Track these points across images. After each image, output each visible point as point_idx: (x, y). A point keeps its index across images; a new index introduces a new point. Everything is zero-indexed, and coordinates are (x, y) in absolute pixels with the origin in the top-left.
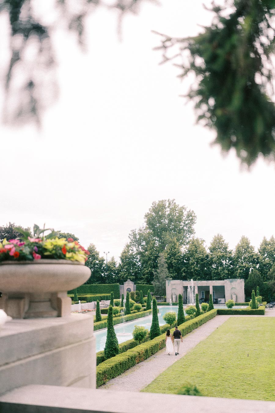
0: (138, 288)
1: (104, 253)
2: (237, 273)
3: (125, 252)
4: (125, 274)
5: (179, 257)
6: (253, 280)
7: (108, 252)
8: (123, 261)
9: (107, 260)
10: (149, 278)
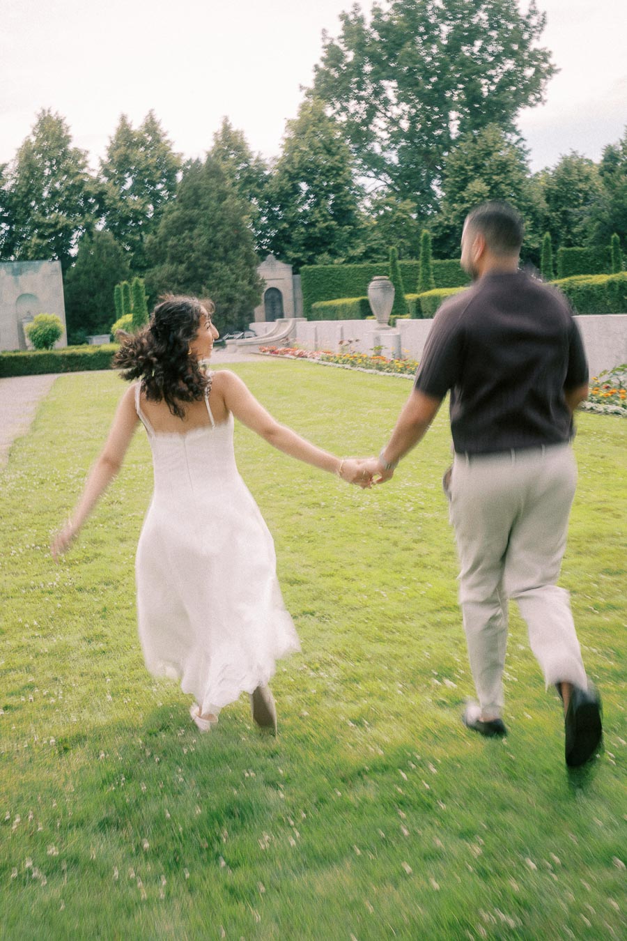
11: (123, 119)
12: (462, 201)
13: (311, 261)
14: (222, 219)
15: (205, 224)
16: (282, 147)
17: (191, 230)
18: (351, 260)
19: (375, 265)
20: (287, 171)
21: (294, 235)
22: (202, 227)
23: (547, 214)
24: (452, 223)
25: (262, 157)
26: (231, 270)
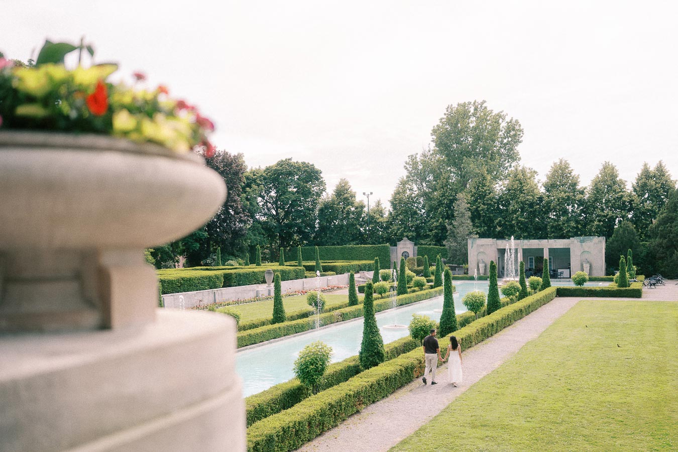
0: (420, 252)
1: (364, 194)
2: (593, 226)
3: (398, 193)
4: (398, 229)
5: (492, 201)
6: (622, 238)
7: (369, 194)
8: (395, 208)
9: (370, 205)
10: (440, 235)
17: (671, 223)
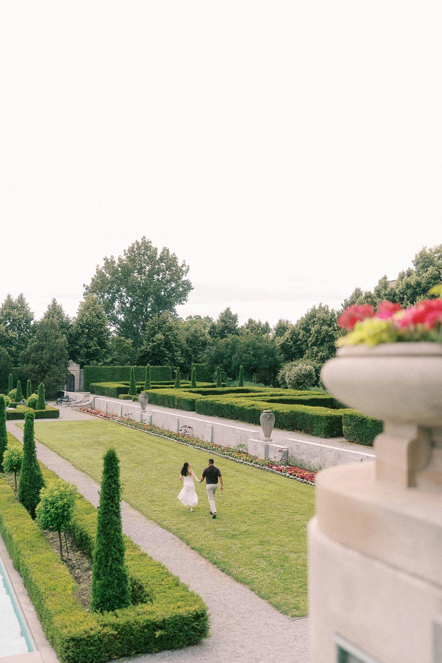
11: (9, 296)
12: (153, 342)
13: (88, 363)
14: (56, 347)
15: (48, 349)
16: (77, 313)
17: (42, 351)
18: (105, 364)
19: (116, 367)
20: (80, 324)
21: (81, 352)
22: (47, 350)
23: (187, 348)
24: (148, 350)
25: (69, 317)
26: (59, 369)
